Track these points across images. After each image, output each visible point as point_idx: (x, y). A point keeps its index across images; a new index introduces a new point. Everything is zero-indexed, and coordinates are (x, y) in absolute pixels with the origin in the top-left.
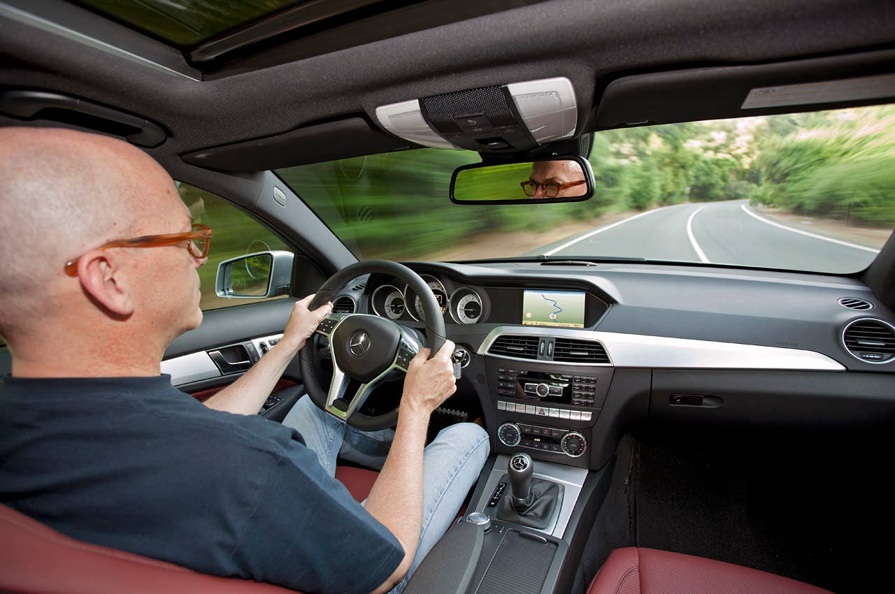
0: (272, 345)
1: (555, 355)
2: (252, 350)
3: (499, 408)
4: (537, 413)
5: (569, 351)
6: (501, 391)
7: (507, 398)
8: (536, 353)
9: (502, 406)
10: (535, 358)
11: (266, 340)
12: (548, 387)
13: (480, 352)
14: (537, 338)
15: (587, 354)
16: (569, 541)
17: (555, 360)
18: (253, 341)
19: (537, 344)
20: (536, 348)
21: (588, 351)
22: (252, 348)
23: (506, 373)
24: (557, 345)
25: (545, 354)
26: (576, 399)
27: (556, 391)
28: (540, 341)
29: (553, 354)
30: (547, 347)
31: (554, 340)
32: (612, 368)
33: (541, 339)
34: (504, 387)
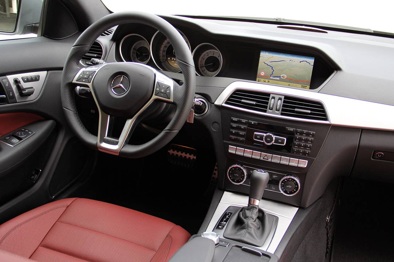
0: (25, 82)
1: (283, 110)
2: (7, 85)
3: (230, 151)
4: (262, 158)
5: (295, 107)
6: (233, 137)
7: (237, 143)
8: (266, 107)
9: (232, 150)
10: (265, 111)
11: (19, 76)
12: (274, 137)
13: (217, 103)
14: (268, 94)
15: (309, 112)
16: (279, 255)
17: (282, 114)
18: (8, 77)
19: (268, 99)
20: (267, 103)
21: (311, 110)
22: (7, 83)
23: (239, 122)
24: (284, 102)
25: (274, 108)
26: (295, 149)
27: (280, 141)
28: (271, 98)
29: (281, 110)
30: (276, 103)
31: (283, 97)
32: (329, 125)
33: (271, 96)
34: (237, 134)
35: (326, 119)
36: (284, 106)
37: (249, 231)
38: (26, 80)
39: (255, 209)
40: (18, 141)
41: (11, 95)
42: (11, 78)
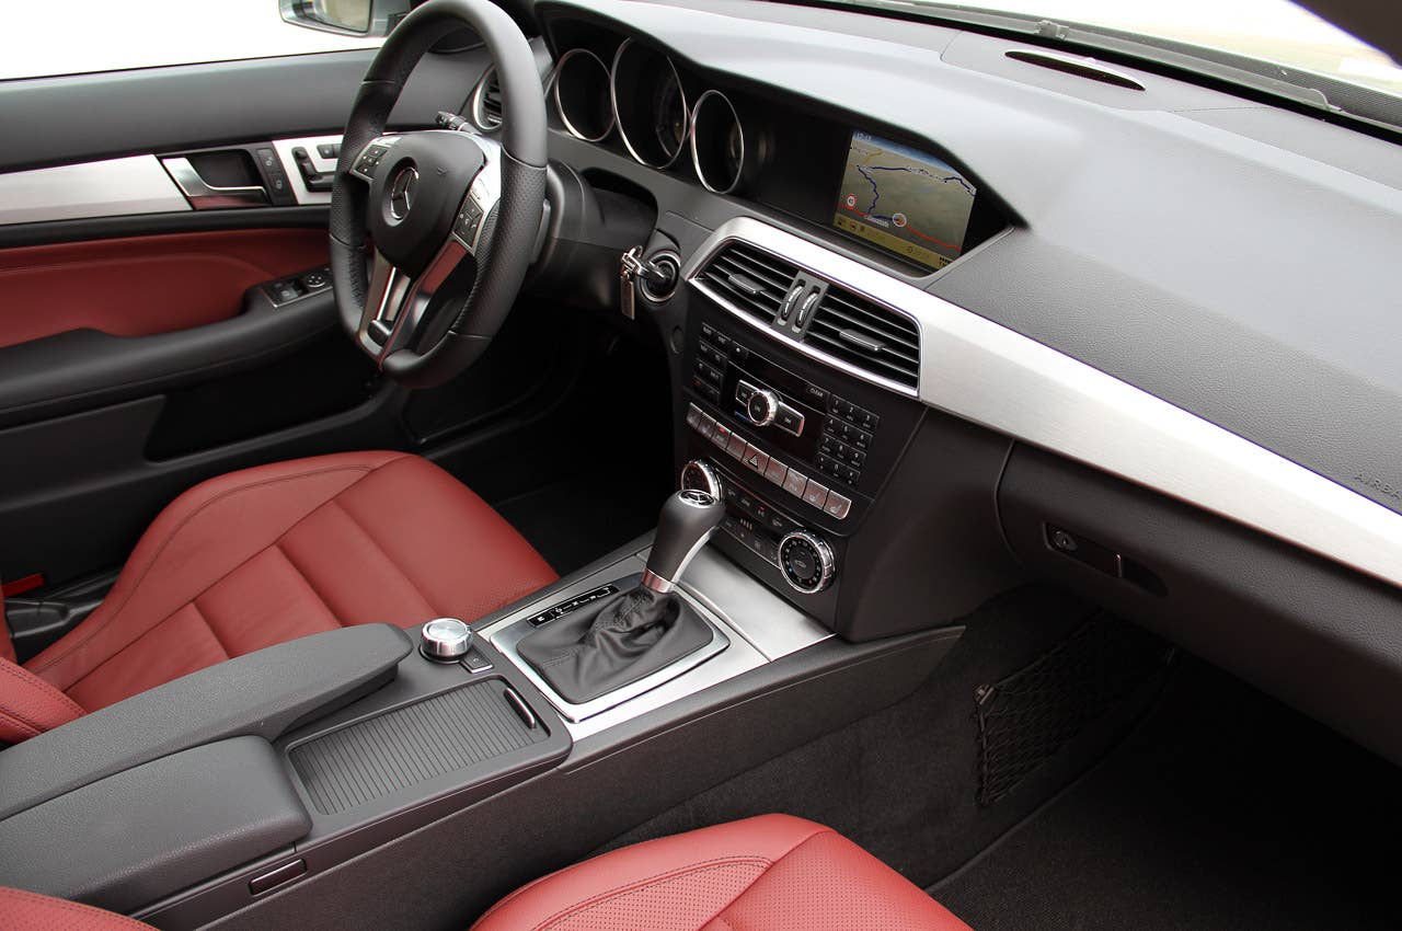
2: (268, 163)
3: (689, 419)
4: (746, 460)
5: (844, 326)
6: (699, 380)
8: (775, 308)
9: (693, 417)
10: (770, 321)
11: (310, 143)
12: (773, 404)
13: (684, 270)
14: (794, 270)
15: (877, 346)
17: (806, 340)
18: (280, 143)
19: (788, 284)
20: (782, 295)
21: (884, 342)
22: (270, 158)
23: (712, 339)
24: (826, 301)
25: (792, 318)
26: (823, 455)
27: (788, 420)
28: (795, 280)
29: (806, 325)
30: (802, 300)
31: (824, 287)
32: (916, 405)
33: (801, 275)
34: (705, 374)
35: (913, 382)
36: (820, 314)
37: (581, 655)
38: (327, 152)
39: (648, 599)
40: (295, 295)
41: (279, 186)
42: (284, 148)
